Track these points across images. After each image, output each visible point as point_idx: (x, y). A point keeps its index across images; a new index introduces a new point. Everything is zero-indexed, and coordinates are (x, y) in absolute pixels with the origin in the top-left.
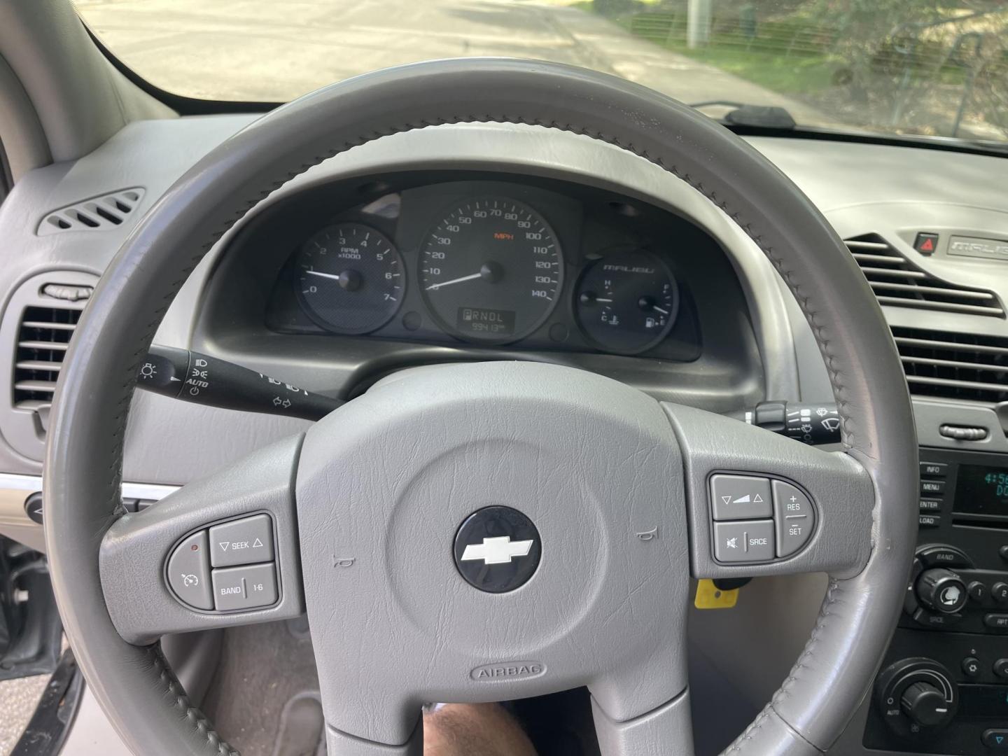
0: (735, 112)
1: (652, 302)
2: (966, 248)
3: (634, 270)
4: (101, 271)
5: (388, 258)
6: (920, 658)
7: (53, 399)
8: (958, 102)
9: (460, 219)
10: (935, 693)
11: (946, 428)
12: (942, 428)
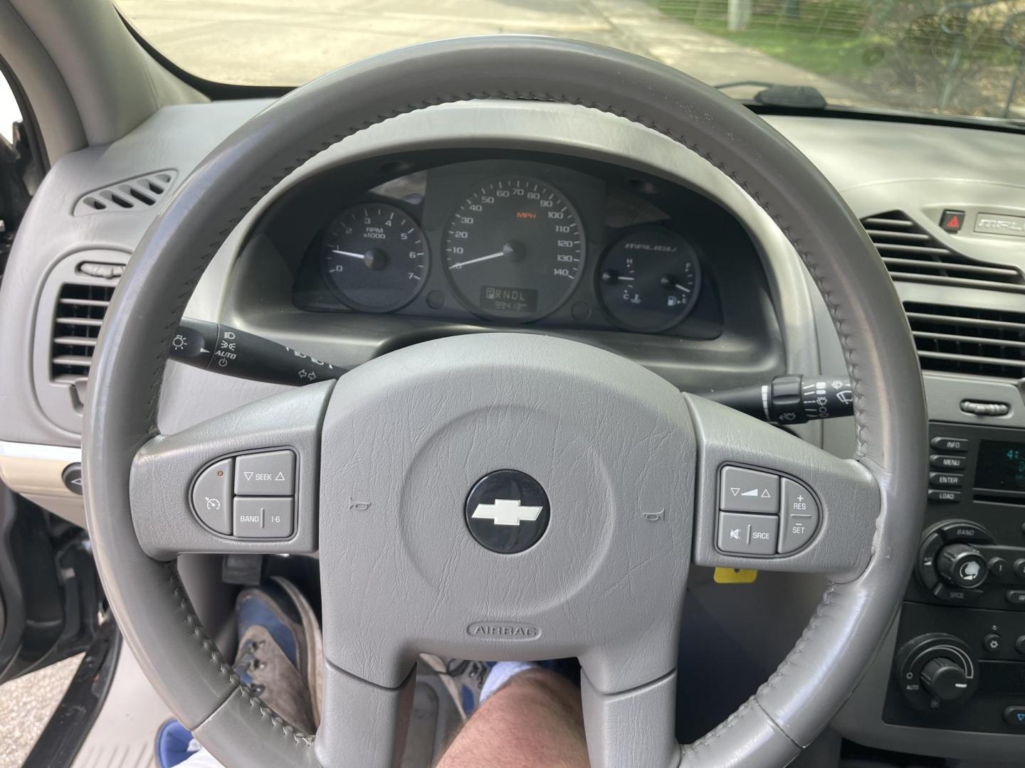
0: (765, 91)
1: (674, 280)
2: (994, 226)
3: (656, 248)
4: (133, 249)
5: (413, 237)
6: (940, 634)
7: (90, 373)
8: (1008, 84)
9: (483, 198)
10: (956, 668)
11: (967, 404)
12: (962, 404)
